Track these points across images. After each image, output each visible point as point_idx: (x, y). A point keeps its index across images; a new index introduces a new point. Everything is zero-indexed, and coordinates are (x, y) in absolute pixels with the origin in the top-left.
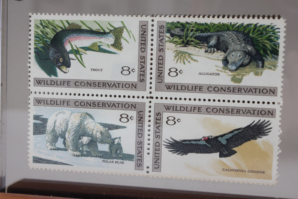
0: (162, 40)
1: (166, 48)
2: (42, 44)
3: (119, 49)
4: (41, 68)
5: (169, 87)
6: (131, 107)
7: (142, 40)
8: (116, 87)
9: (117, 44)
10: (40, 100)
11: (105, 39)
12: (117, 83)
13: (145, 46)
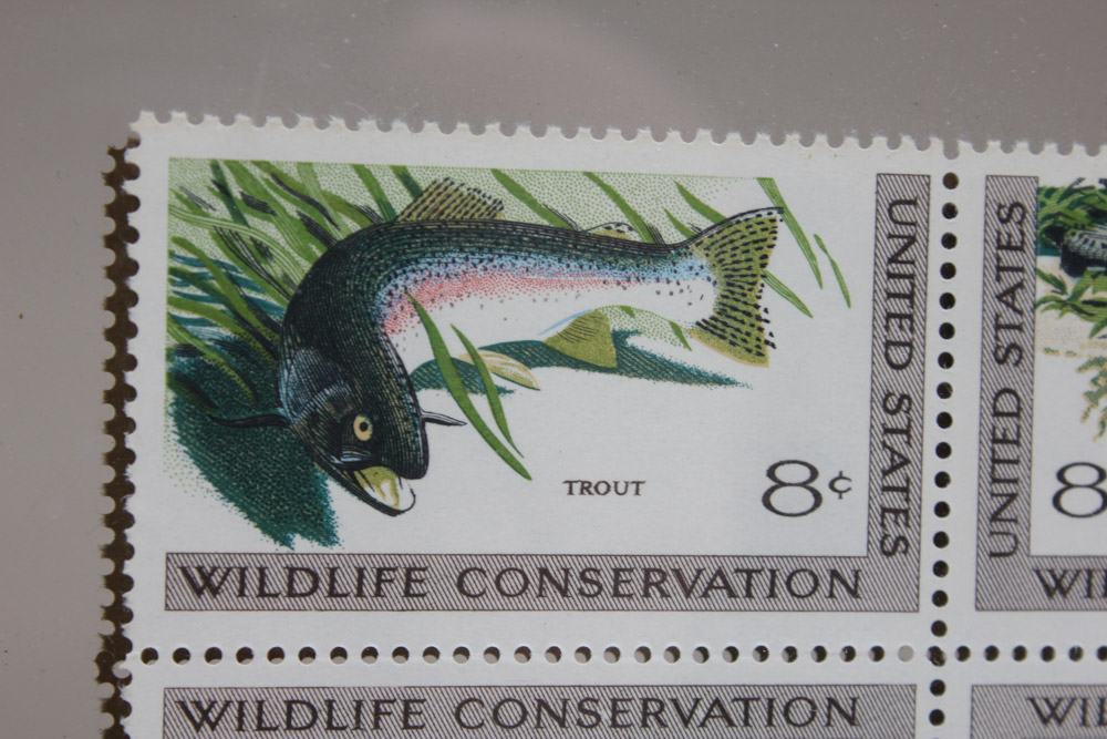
0: (1011, 291)
1: (1040, 343)
2: (226, 324)
3: (749, 351)
4: (221, 486)
5: (1058, 582)
6: (829, 716)
7: (890, 295)
8: (732, 594)
9: (735, 319)
10: (212, 704)
11: (663, 286)
12: (737, 571)
13: (912, 329)
